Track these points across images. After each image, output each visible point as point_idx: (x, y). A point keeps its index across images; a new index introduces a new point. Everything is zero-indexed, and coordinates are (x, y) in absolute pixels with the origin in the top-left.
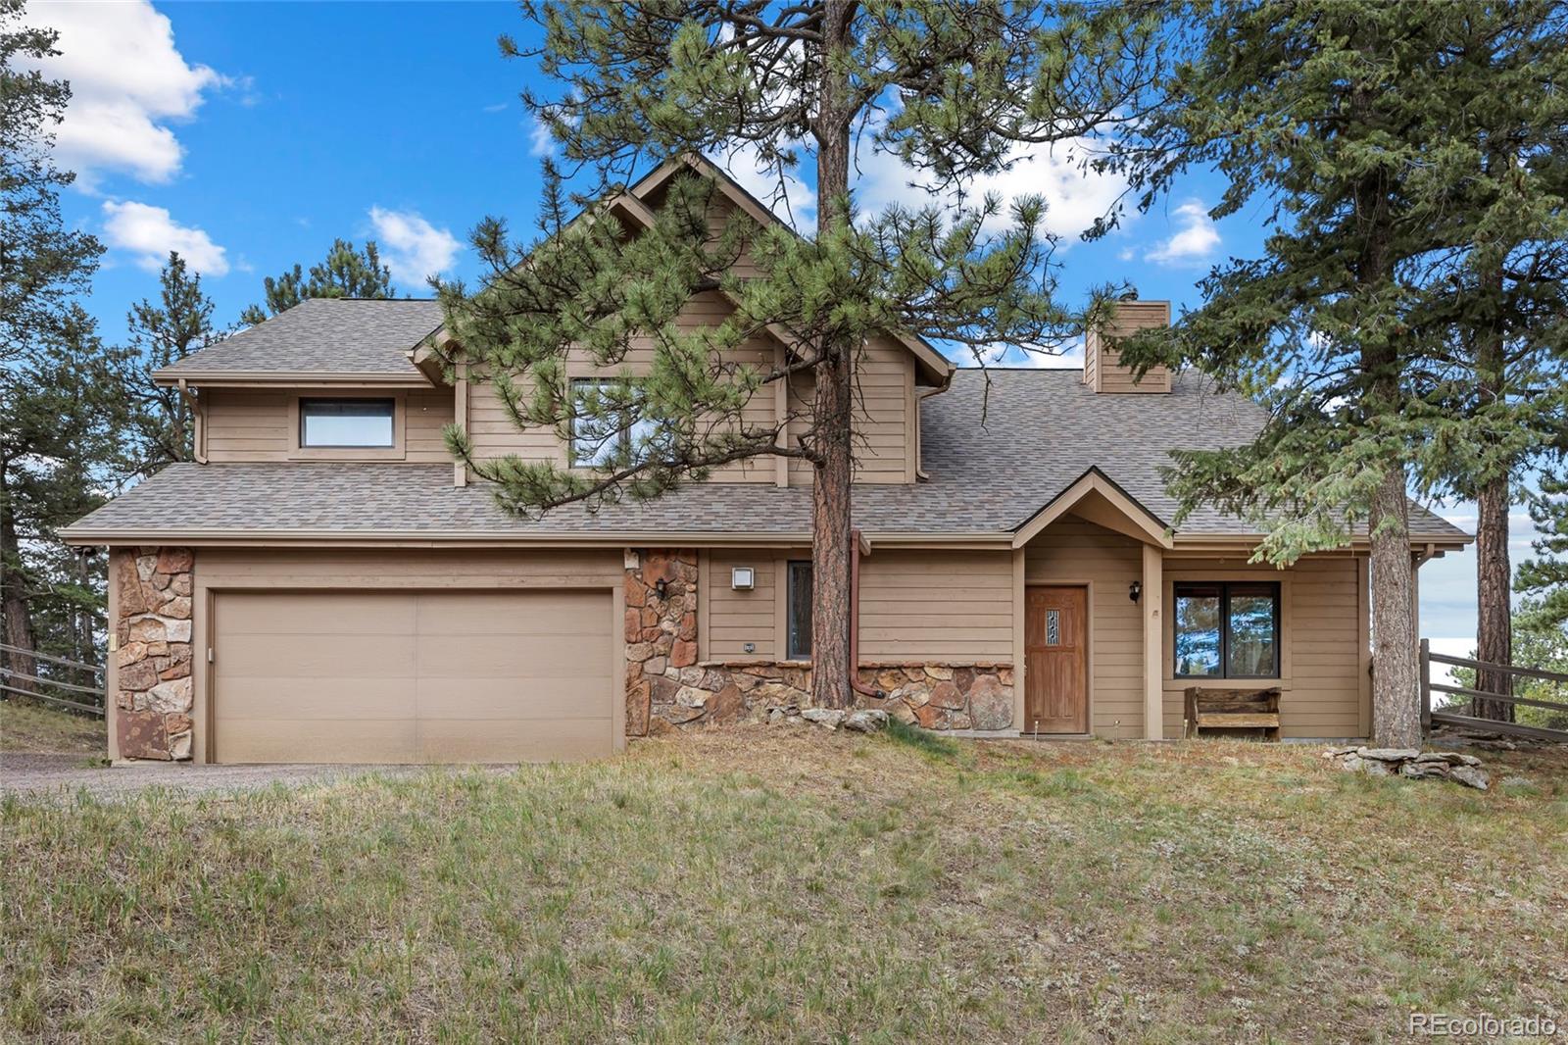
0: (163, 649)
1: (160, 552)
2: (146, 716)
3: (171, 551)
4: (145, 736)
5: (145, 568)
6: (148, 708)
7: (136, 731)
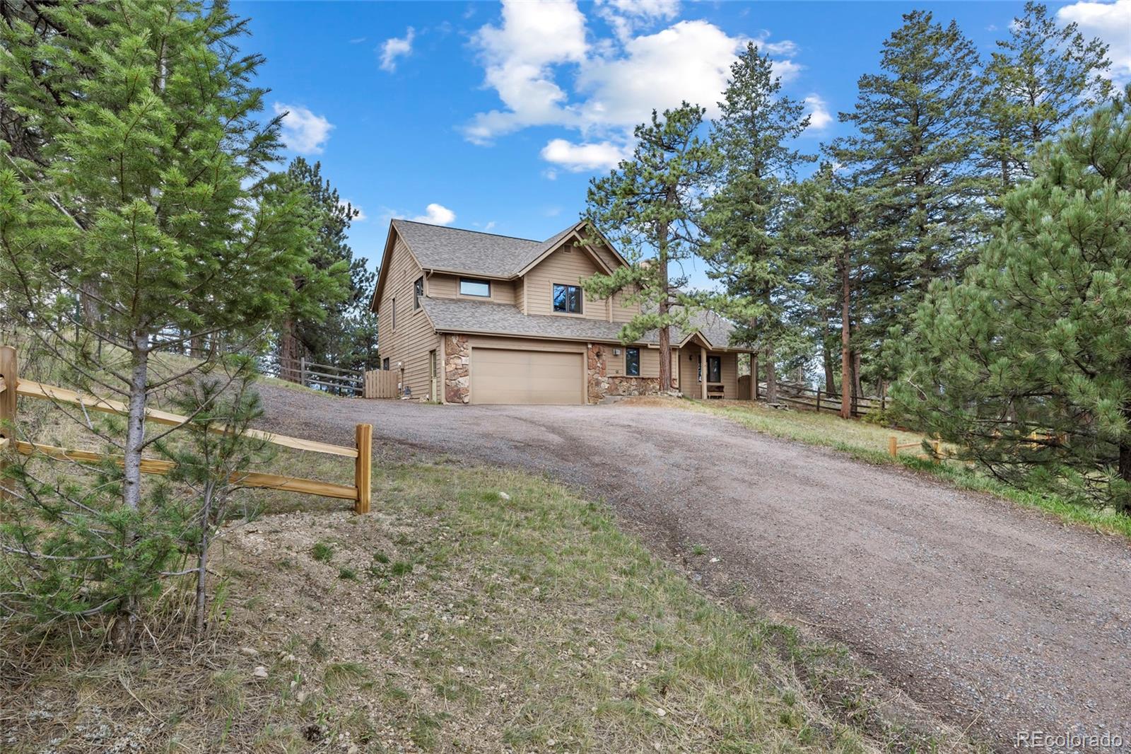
0: (461, 367)
1: (459, 335)
2: (456, 388)
3: (463, 335)
4: (455, 395)
5: (454, 340)
6: (456, 386)
7: (452, 393)
